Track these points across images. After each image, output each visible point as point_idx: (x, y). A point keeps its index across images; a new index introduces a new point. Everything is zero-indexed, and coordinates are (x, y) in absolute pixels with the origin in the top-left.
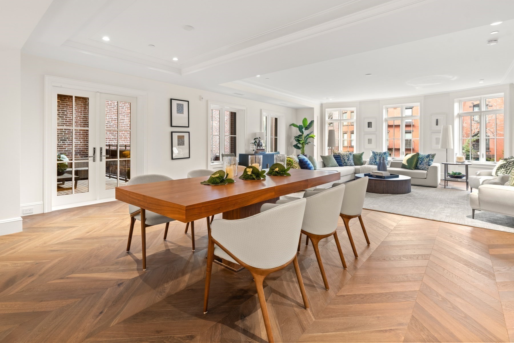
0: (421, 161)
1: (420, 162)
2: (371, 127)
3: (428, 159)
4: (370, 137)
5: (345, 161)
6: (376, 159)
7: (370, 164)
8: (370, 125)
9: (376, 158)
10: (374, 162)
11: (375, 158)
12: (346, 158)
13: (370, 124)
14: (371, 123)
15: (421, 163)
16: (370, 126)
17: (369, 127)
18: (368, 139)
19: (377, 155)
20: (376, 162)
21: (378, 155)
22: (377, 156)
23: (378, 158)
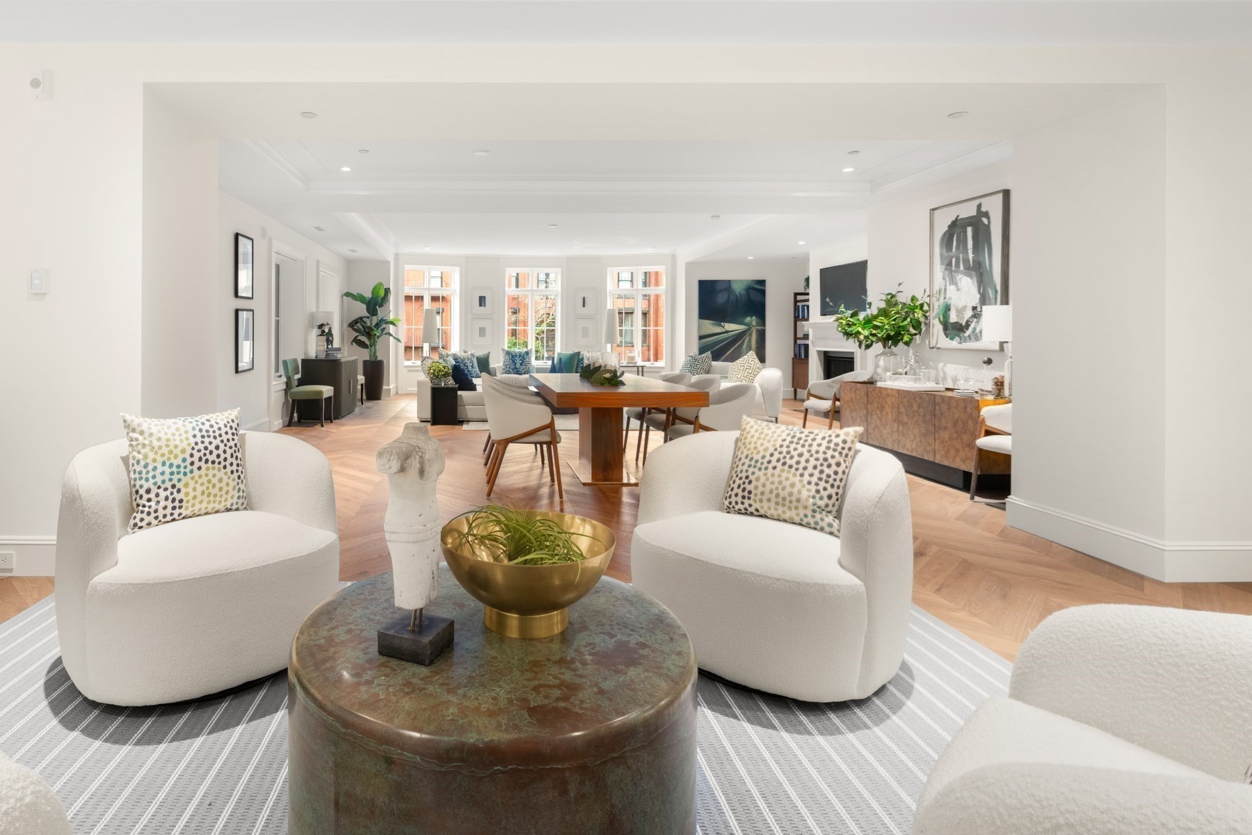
2: (485, 306)
4: (483, 324)
6: (515, 363)
7: (506, 373)
8: (482, 301)
10: (512, 369)
11: (513, 362)
12: (468, 363)
14: (485, 297)
16: (483, 304)
17: (481, 305)
18: (480, 327)
20: (515, 368)
22: (515, 359)
23: (518, 361)
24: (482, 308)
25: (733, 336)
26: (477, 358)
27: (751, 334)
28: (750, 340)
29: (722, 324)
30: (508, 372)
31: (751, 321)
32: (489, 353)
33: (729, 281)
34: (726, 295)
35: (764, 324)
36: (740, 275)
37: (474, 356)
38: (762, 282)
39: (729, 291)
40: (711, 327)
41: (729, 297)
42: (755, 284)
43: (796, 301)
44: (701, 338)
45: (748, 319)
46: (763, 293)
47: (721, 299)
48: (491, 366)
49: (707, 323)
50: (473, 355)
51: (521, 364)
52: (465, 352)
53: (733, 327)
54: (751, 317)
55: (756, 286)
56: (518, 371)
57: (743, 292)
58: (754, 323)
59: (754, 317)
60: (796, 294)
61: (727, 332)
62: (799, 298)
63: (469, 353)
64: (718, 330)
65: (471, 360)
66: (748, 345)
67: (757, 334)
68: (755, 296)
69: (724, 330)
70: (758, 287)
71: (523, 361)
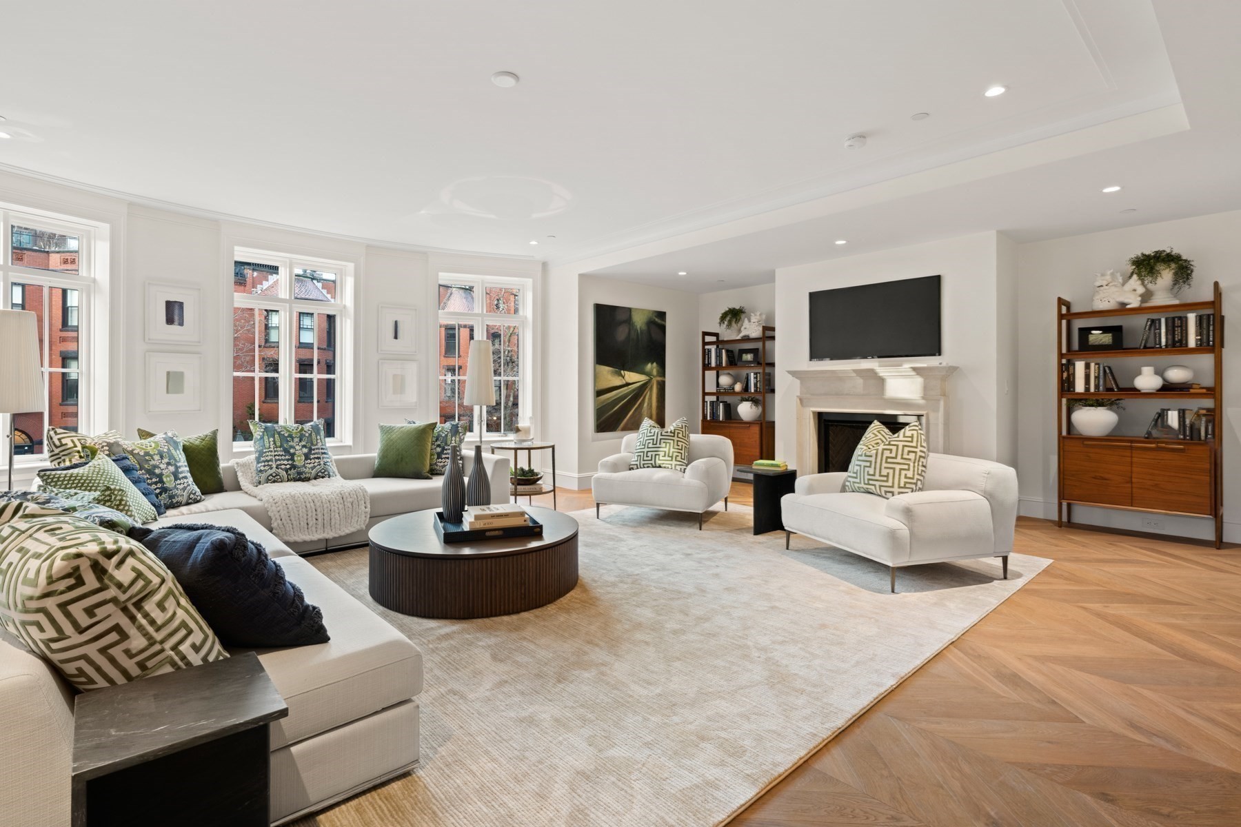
0: (439, 446)
1: (439, 450)
2: (181, 324)
3: (458, 439)
4: (175, 363)
5: (161, 481)
6: (293, 455)
7: (267, 481)
8: (173, 312)
9: (292, 451)
10: (286, 470)
11: (286, 451)
12: (163, 466)
13: (176, 312)
14: (181, 304)
15: (442, 452)
16: (176, 318)
17: (170, 321)
18: (168, 373)
19: (290, 436)
20: (293, 467)
21: (296, 440)
22: (291, 443)
23: (299, 450)
24: (175, 328)
25: (634, 390)
26: (185, 449)
27: (651, 389)
28: (650, 398)
29: (622, 372)
30: (274, 479)
31: (652, 369)
32: (215, 433)
33: (630, 310)
34: (627, 330)
35: (665, 377)
36: (640, 303)
37: (176, 443)
38: (662, 315)
39: (629, 323)
40: (610, 377)
41: (629, 333)
42: (656, 317)
43: (704, 343)
44: (599, 393)
45: (649, 366)
46: (663, 329)
47: (621, 334)
48: (223, 465)
49: (605, 370)
50: (171, 441)
51: (307, 457)
52: (144, 434)
53: (632, 377)
54: (652, 363)
55: (657, 320)
56: (299, 473)
57: (644, 327)
58: (655, 372)
59: (655, 364)
60: (705, 334)
61: (628, 384)
62: (708, 339)
63: (160, 437)
64: (617, 381)
65: (171, 457)
66: (648, 404)
67: (657, 388)
68: (655, 334)
69: (625, 382)
70: (659, 321)
71: (311, 450)
